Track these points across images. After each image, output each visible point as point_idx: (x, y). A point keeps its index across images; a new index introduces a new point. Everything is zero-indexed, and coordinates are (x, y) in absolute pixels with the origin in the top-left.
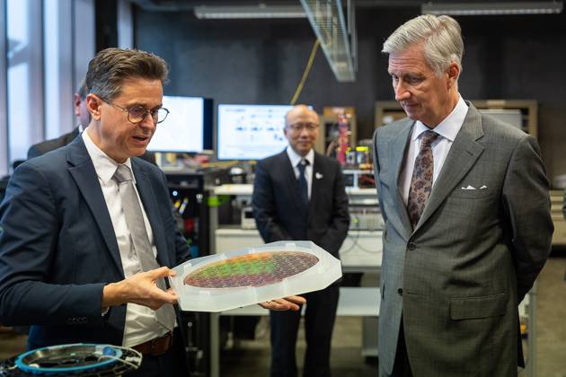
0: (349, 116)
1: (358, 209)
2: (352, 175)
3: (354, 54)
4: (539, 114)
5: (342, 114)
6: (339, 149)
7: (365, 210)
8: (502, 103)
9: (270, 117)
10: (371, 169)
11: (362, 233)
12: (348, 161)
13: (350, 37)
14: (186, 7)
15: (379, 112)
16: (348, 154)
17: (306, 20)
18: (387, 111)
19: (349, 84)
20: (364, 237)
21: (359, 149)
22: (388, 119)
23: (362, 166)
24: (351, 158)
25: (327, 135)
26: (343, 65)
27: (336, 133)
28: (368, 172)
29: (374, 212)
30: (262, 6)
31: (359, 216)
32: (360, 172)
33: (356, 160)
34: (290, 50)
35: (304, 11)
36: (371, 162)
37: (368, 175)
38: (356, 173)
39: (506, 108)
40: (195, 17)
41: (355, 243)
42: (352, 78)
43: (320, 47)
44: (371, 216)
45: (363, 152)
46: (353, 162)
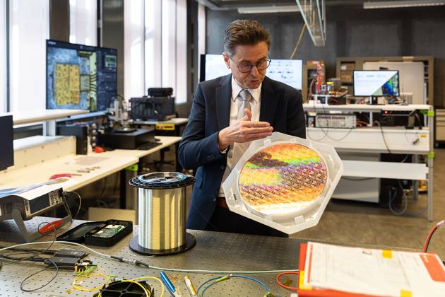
0: (323, 65)
1: (328, 116)
2: (324, 98)
3: (325, 32)
4: (435, 63)
5: (318, 65)
6: (317, 83)
7: (331, 116)
8: (412, 58)
9: (279, 65)
10: (335, 94)
11: (330, 129)
12: (322, 90)
13: (323, 22)
14: (233, 8)
15: (338, 63)
16: (322, 86)
17: (299, 13)
18: (343, 63)
19: (322, 47)
20: (331, 131)
21: (328, 83)
22: (344, 68)
23: (330, 92)
24: (324, 88)
25: (309, 76)
26: (319, 37)
27: (315, 75)
28: (334, 96)
29: (336, 118)
30: (274, 7)
31: (328, 119)
32: (329, 96)
33: (327, 89)
34: (289, 30)
35: (298, 8)
36: (335, 90)
37: (333, 98)
38: (327, 96)
39: (414, 61)
40: (238, 13)
41: (326, 134)
42: (324, 44)
43: (306, 27)
44: (335, 120)
45: (330, 85)
46: (325, 90)
